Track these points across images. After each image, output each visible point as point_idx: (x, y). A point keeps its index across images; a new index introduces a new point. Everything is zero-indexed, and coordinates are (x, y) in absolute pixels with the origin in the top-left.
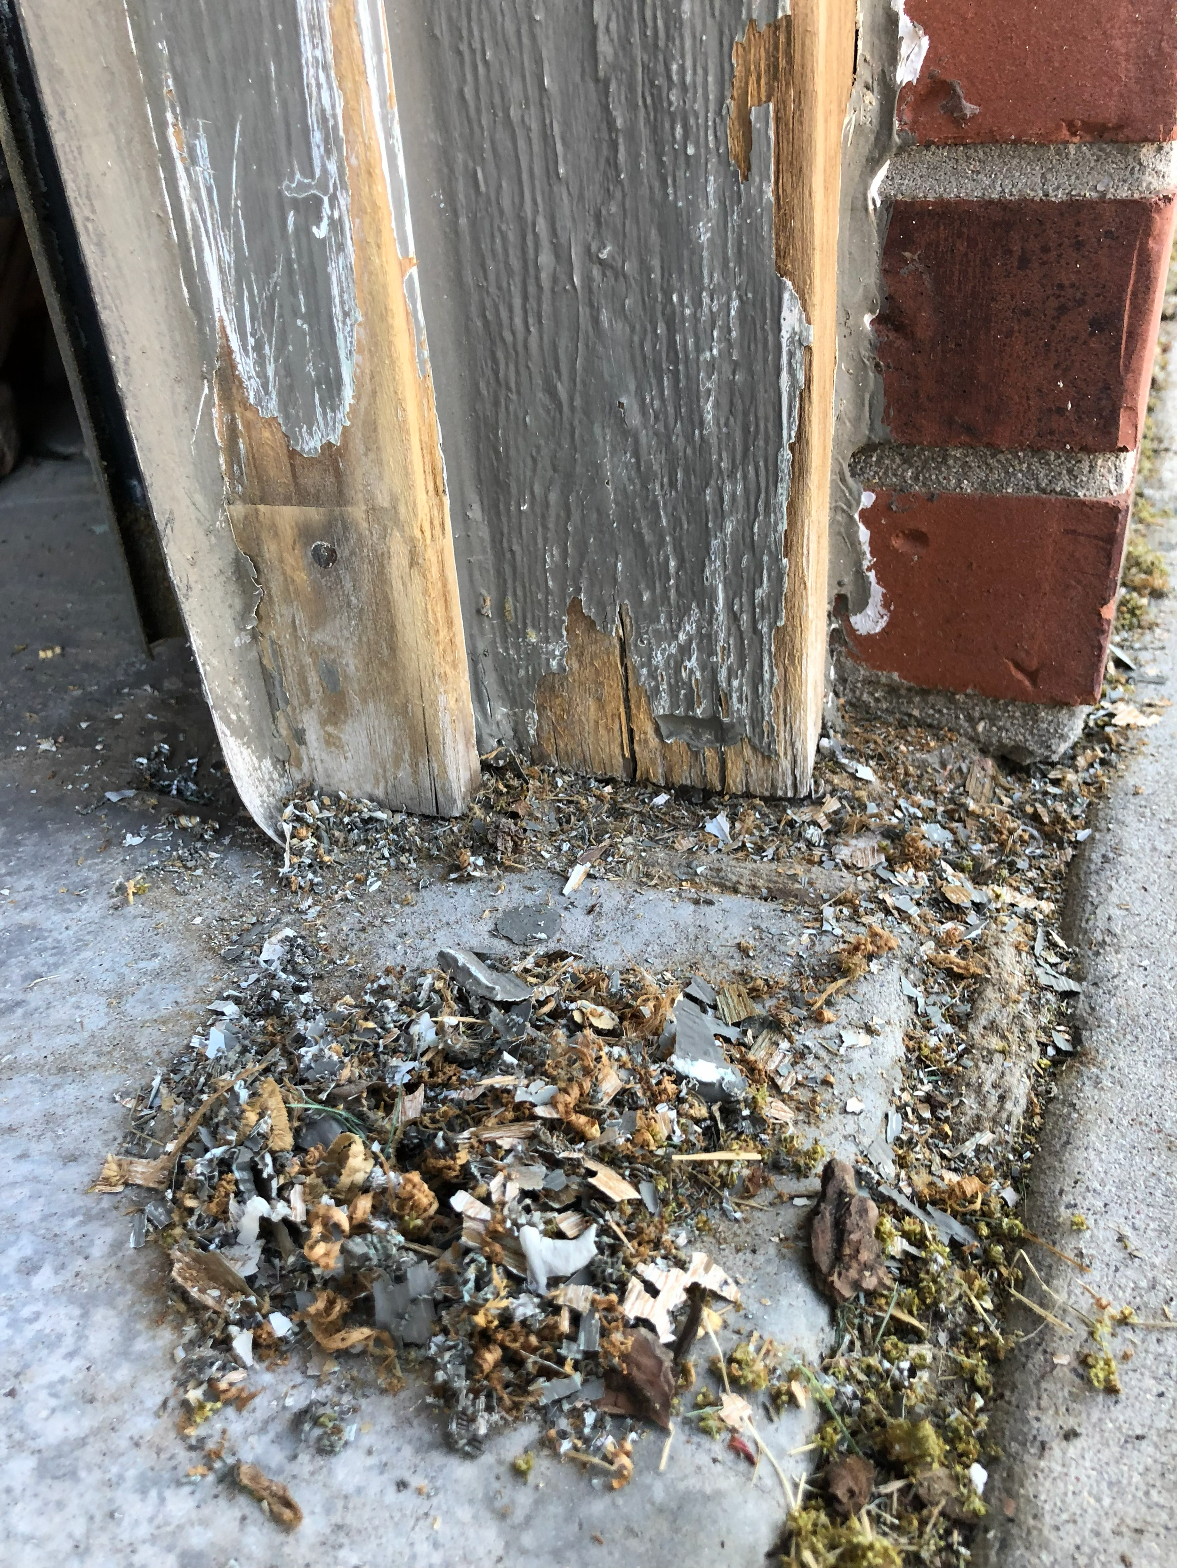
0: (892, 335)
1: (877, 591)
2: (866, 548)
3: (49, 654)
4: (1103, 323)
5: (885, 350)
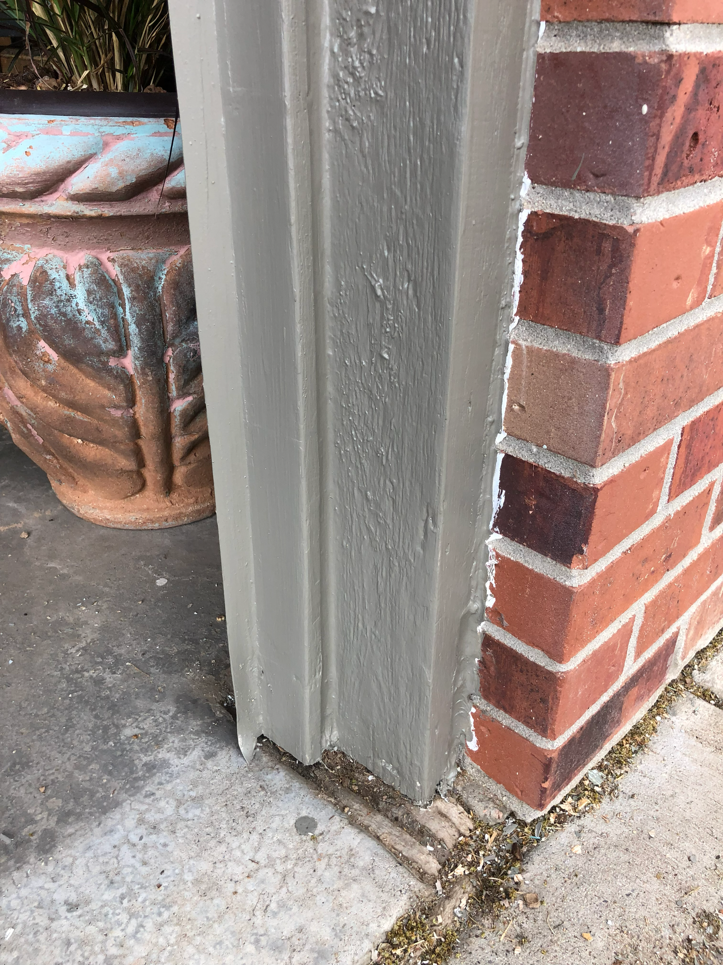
0: (483, 668)
1: (475, 739)
2: (472, 724)
3: (220, 619)
4: (544, 701)
5: (480, 671)
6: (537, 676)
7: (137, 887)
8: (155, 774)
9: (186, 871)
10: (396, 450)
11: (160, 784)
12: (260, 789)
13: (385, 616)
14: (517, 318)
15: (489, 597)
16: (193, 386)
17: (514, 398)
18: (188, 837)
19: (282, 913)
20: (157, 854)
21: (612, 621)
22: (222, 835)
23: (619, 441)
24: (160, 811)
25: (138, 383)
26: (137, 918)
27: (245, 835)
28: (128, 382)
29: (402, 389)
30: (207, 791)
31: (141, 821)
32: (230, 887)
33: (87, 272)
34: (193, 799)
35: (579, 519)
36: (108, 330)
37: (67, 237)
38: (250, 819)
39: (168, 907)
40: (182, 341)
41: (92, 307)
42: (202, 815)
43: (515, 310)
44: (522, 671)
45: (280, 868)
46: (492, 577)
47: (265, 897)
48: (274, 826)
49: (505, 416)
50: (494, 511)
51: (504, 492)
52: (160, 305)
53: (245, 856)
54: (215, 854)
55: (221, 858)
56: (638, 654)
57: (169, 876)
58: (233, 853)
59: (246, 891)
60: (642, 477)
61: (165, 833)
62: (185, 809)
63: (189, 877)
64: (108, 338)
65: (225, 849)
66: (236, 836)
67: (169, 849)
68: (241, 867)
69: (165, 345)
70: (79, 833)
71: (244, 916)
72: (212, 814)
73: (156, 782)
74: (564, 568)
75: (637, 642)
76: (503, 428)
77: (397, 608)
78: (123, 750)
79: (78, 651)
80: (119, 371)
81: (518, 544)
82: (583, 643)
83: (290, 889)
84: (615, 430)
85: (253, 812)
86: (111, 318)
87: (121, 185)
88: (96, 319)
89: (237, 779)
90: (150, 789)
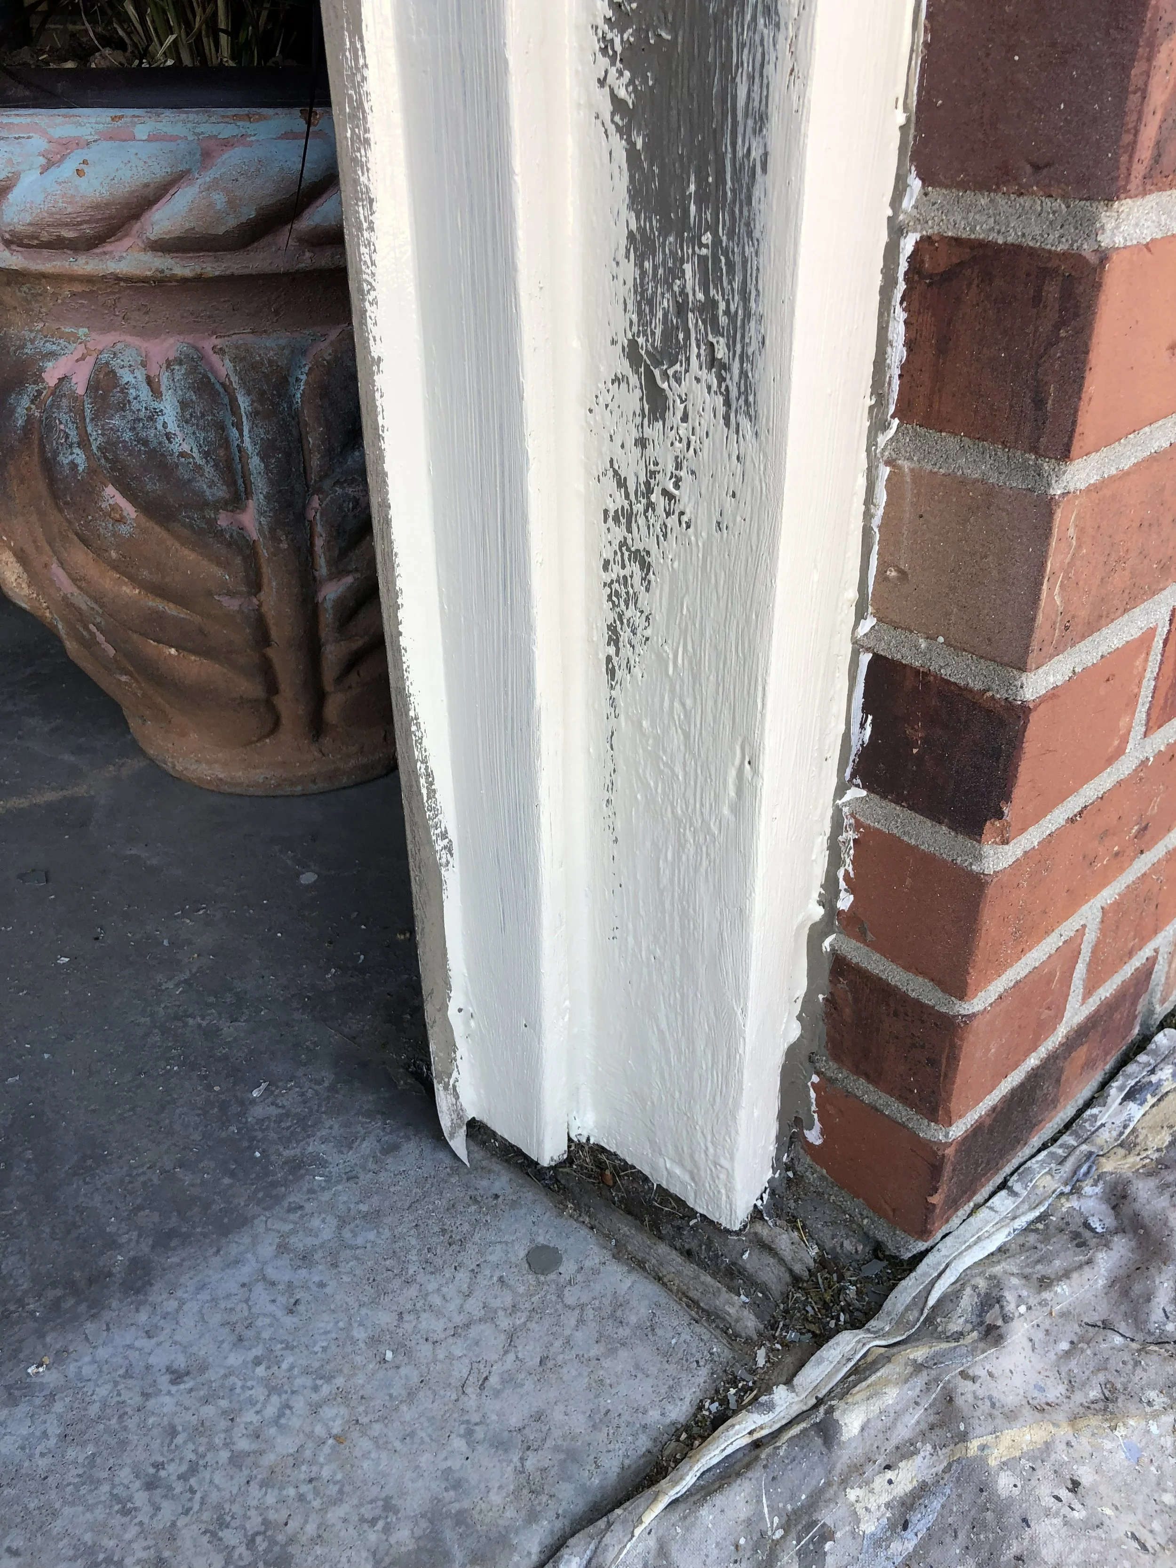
0: (833, 1010)
1: (818, 1125)
2: (813, 1101)
3: (403, 936)
4: (933, 1062)
5: (828, 1015)
6: (923, 1022)
7: (279, 1346)
8: (302, 1177)
9: (355, 1325)
10: (690, 648)
11: (311, 1191)
12: (471, 1202)
13: (672, 927)
14: (896, 422)
15: (843, 894)
16: (354, 558)
17: (888, 558)
18: (357, 1272)
19: (508, 1391)
20: (310, 1298)
21: (1047, 933)
22: (411, 1272)
23: (1067, 628)
24: (312, 1233)
25: (264, 553)
26: (280, 1395)
27: (448, 1273)
28: (248, 552)
29: (700, 544)
30: (387, 1203)
31: (283, 1248)
32: (425, 1350)
33: (179, 371)
34: (365, 1216)
35: (998, 760)
36: (216, 466)
37: (147, 313)
38: (455, 1247)
39: (329, 1379)
40: (335, 484)
41: (189, 429)
42: (379, 1241)
43: (892, 409)
44: (896, 1014)
45: (504, 1322)
46: (848, 861)
47: (481, 1366)
48: (493, 1258)
49: (874, 589)
50: (854, 751)
51: (870, 717)
52: (298, 423)
53: (448, 1304)
54: (401, 1300)
55: (409, 1306)
56: (1089, 992)
57: (329, 1332)
58: (429, 1298)
59: (450, 1357)
60: (1102, 692)
61: (320, 1267)
62: (352, 1232)
63: (360, 1334)
64: (216, 480)
65: (416, 1294)
66: (432, 1273)
67: (328, 1290)
68: (442, 1321)
69: (308, 490)
70: (186, 1264)
71: (449, 1394)
72: (395, 1239)
73: (305, 1189)
74: (969, 843)
75: (1088, 971)
76: (870, 609)
77: (691, 910)
78: (252, 1139)
79: (177, 986)
80: (235, 534)
81: (893, 805)
82: (1001, 967)
83: (520, 1355)
84: (1061, 609)
85: (458, 1237)
86: (221, 446)
87: (231, 222)
88: (195, 450)
89: (432, 1185)
90: (297, 1200)
